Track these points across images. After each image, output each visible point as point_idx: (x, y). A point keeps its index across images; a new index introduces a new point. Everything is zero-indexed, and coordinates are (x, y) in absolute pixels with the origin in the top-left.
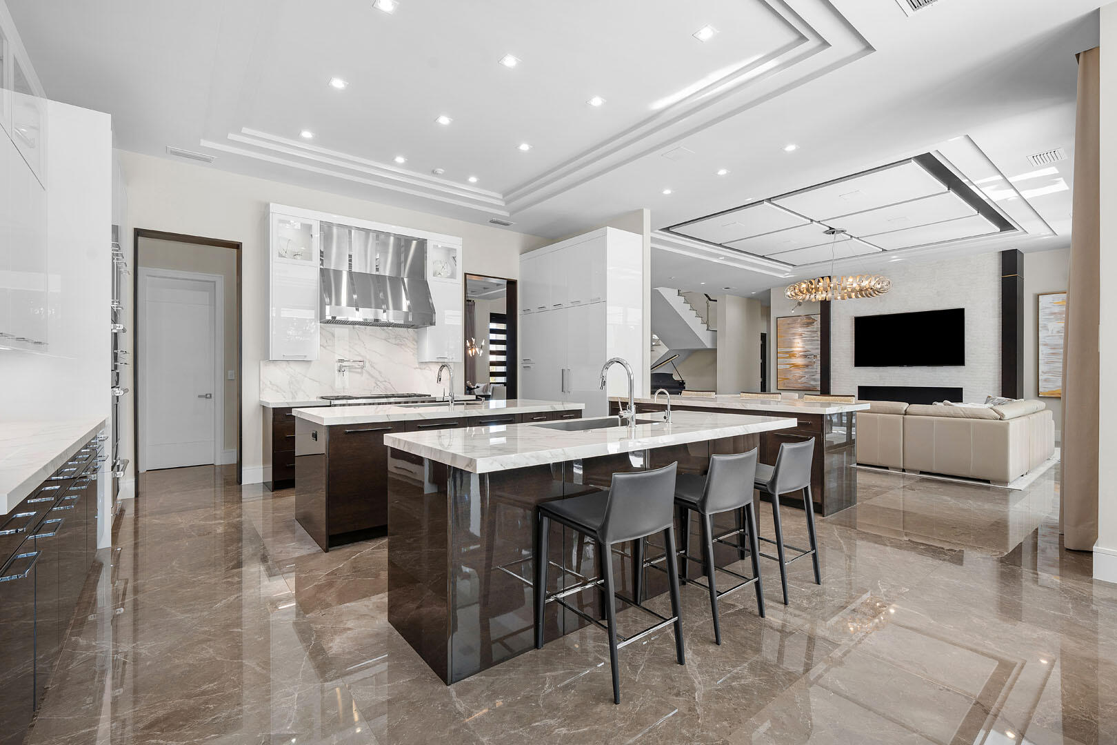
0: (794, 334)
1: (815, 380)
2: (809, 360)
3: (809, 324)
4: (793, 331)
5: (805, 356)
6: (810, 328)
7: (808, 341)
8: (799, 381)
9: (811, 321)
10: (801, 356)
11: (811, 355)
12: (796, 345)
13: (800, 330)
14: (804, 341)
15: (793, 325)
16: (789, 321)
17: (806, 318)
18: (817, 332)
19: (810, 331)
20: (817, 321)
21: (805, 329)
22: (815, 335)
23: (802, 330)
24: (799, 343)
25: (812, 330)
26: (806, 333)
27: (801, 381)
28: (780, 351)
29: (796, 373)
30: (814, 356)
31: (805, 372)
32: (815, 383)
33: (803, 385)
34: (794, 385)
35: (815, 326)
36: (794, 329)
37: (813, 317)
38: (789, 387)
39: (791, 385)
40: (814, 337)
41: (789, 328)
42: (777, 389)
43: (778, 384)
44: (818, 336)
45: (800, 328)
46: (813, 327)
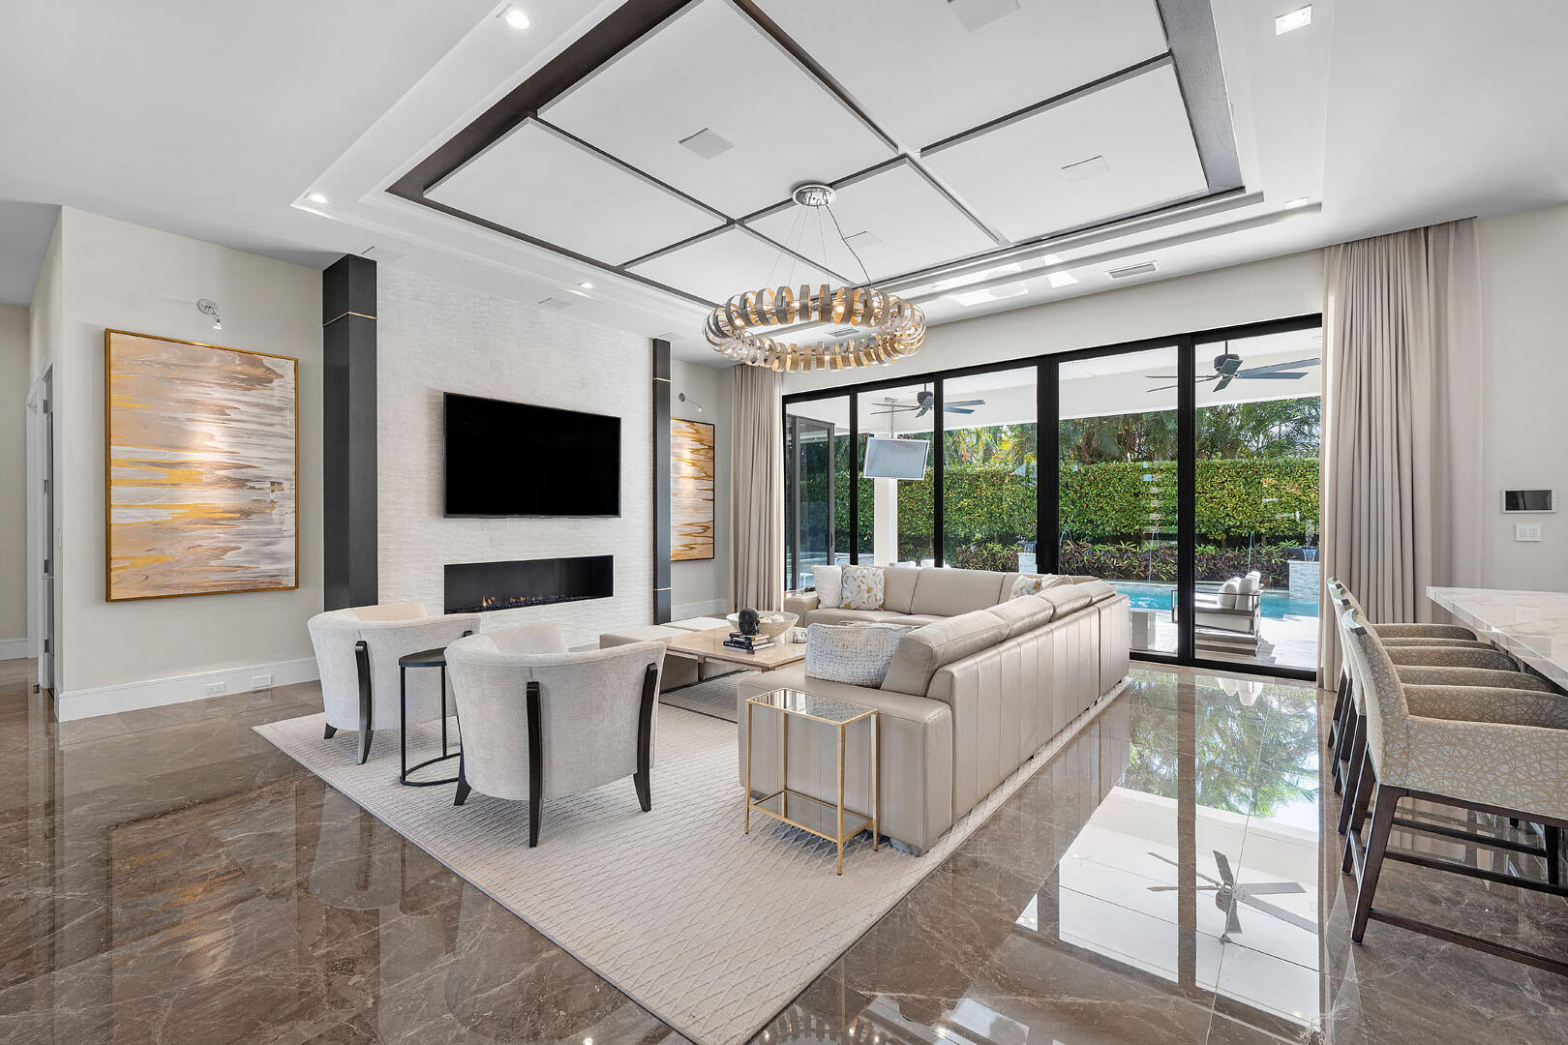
0: (191, 402)
1: (274, 557)
2: (254, 495)
3: (253, 382)
4: (192, 392)
5: (240, 483)
6: (257, 395)
7: (251, 433)
8: (214, 563)
9: (259, 372)
10: (222, 481)
11: (260, 479)
12: (197, 441)
13: (219, 395)
14: (236, 434)
15: (191, 374)
16: (169, 353)
17: (243, 362)
18: (281, 409)
19: (258, 405)
20: (281, 376)
21: (238, 395)
22: (276, 420)
23: (224, 396)
24: (212, 437)
25: (263, 402)
26: (243, 408)
27: (220, 562)
28: (124, 457)
29: (198, 538)
30: (273, 484)
31: (239, 534)
32: (278, 566)
33: (234, 575)
34: (197, 579)
35: (276, 392)
36: (193, 389)
37: (266, 361)
38: (167, 586)
39: (176, 581)
40: (272, 425)
41: (171, 380)
42: (108, 599)
43: (114, 580)
44: (288, 423)
45: (218, 388)
46: (266, 392)
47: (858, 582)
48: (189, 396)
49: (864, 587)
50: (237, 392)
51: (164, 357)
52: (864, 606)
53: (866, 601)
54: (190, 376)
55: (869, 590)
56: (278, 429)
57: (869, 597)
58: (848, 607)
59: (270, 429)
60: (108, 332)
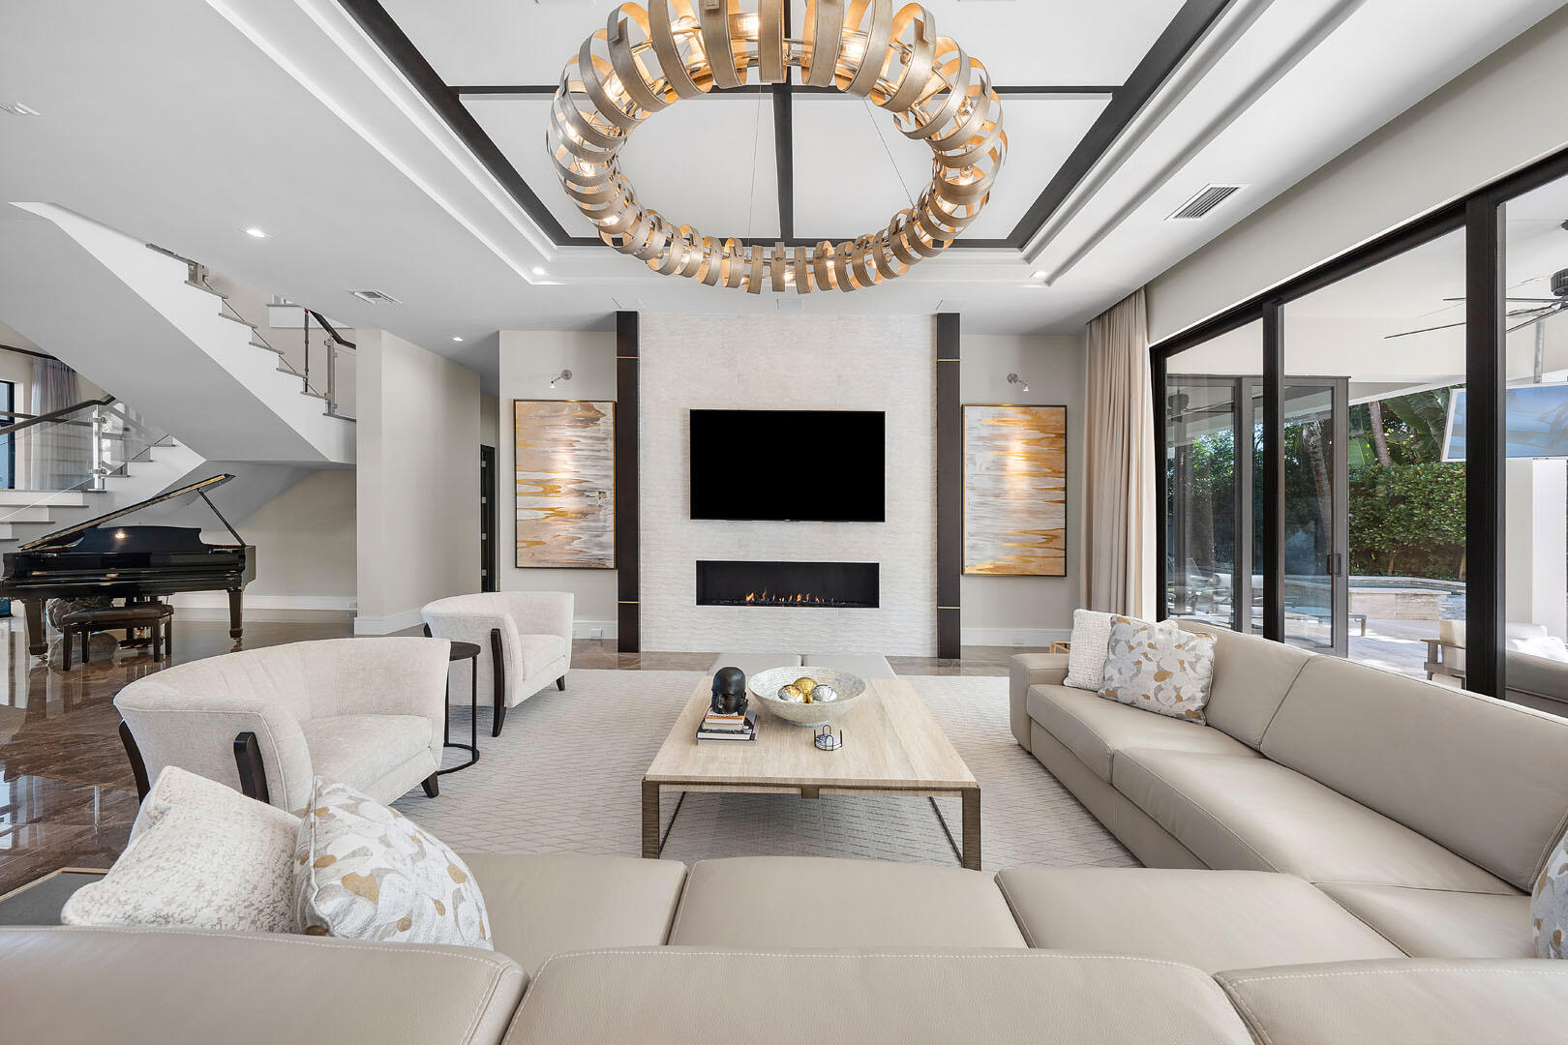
0: (554, 440)
1: (601, 546)
2: (589, 501)
3: (588, 422)
4: (554, 433)
5: (581, 493)
6: (590, 431)
7: (587, 458)
8: (567, 547)
9: (592, 414)
10: (571, 491)
11: (593, 490)
12: (558, 466)
13: (568, 433)
14: (578, 459)
15: (554, 421)
16: (542, 409)
17: (583, 409)
18: (605, 439)
19: (591, 438)
20: (604, 415)
21: (580, 432)
22: (602, 447)
23: (573, 434)
24: (565, 462)
25: (594, 435)
26: (582, 440)
27: (570, 547)
28: (523, 477)
29: (559, 530)
30: (600, 493)
31: (581, 528)
32: (603, 553)
33: (577, 557)
34: (557, 558)
35: (602, 427)
36: (556, 431)
37: (596, 405)
38: (544, 561)
39: (547, 558)
40: (599, 451)
41: (544, 427)
42: (516, 567)
43: (518, 555)
44: (609, 449)
45: (569, 429)
46: (596, 428)
47: (1137, 655)
48: (553, 436)
49: (1150, 667)
50: (579, 430)
51: (541, 412)
52: (1145, 703)
53: (1151, 694)
54: (553, 423)
55: (1162, 675)
56: (603, 454)
57: (1160, 689)
58: (1111, 697)
59: (598, 454)
60: (515, 401)
